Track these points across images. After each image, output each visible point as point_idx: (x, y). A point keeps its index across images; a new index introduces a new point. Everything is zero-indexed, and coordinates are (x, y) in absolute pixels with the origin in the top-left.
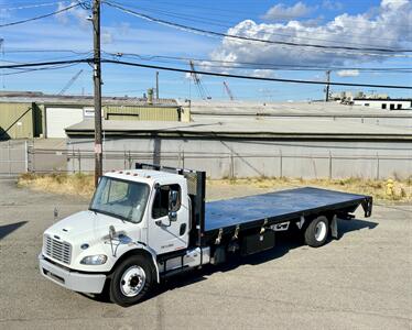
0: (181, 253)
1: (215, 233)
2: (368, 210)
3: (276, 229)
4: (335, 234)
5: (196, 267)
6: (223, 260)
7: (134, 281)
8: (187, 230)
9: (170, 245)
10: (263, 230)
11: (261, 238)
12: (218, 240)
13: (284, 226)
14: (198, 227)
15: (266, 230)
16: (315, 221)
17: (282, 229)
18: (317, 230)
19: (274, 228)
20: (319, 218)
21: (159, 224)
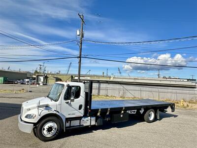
0: (79, 118)
1: (97, 111)
2: (173, 109)
3: (130, 113)
4: (158, 118)
5: (88, 126)
6: (102, 124)
7: (50, 129)
8: (83, 108)
9: (73, 114)
10: (123, 112)
11: (122, 116)
12: (99, 114)
13: (134, 112)
14: (88, 107)
15: (124, 112)
16: (149, 111)
17: (133, 113)
18: (150, 115)
19: (129, 112)
20: (150, 110)
21: (67, 103)
